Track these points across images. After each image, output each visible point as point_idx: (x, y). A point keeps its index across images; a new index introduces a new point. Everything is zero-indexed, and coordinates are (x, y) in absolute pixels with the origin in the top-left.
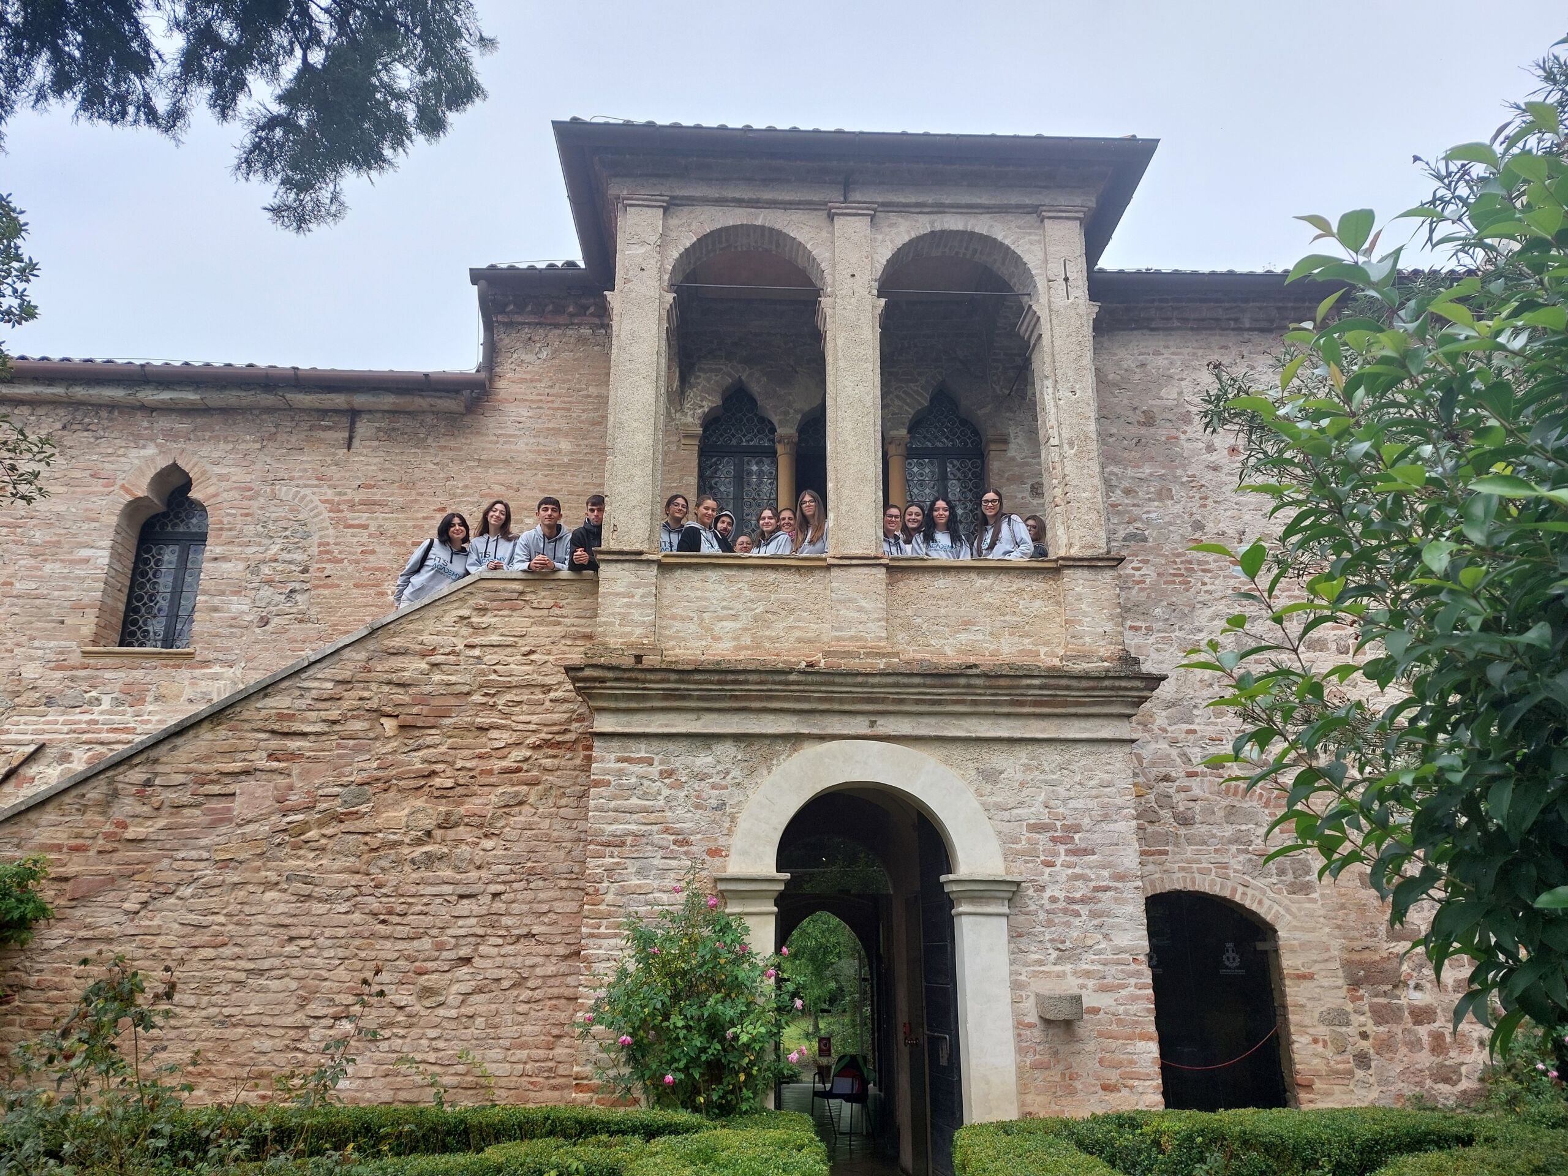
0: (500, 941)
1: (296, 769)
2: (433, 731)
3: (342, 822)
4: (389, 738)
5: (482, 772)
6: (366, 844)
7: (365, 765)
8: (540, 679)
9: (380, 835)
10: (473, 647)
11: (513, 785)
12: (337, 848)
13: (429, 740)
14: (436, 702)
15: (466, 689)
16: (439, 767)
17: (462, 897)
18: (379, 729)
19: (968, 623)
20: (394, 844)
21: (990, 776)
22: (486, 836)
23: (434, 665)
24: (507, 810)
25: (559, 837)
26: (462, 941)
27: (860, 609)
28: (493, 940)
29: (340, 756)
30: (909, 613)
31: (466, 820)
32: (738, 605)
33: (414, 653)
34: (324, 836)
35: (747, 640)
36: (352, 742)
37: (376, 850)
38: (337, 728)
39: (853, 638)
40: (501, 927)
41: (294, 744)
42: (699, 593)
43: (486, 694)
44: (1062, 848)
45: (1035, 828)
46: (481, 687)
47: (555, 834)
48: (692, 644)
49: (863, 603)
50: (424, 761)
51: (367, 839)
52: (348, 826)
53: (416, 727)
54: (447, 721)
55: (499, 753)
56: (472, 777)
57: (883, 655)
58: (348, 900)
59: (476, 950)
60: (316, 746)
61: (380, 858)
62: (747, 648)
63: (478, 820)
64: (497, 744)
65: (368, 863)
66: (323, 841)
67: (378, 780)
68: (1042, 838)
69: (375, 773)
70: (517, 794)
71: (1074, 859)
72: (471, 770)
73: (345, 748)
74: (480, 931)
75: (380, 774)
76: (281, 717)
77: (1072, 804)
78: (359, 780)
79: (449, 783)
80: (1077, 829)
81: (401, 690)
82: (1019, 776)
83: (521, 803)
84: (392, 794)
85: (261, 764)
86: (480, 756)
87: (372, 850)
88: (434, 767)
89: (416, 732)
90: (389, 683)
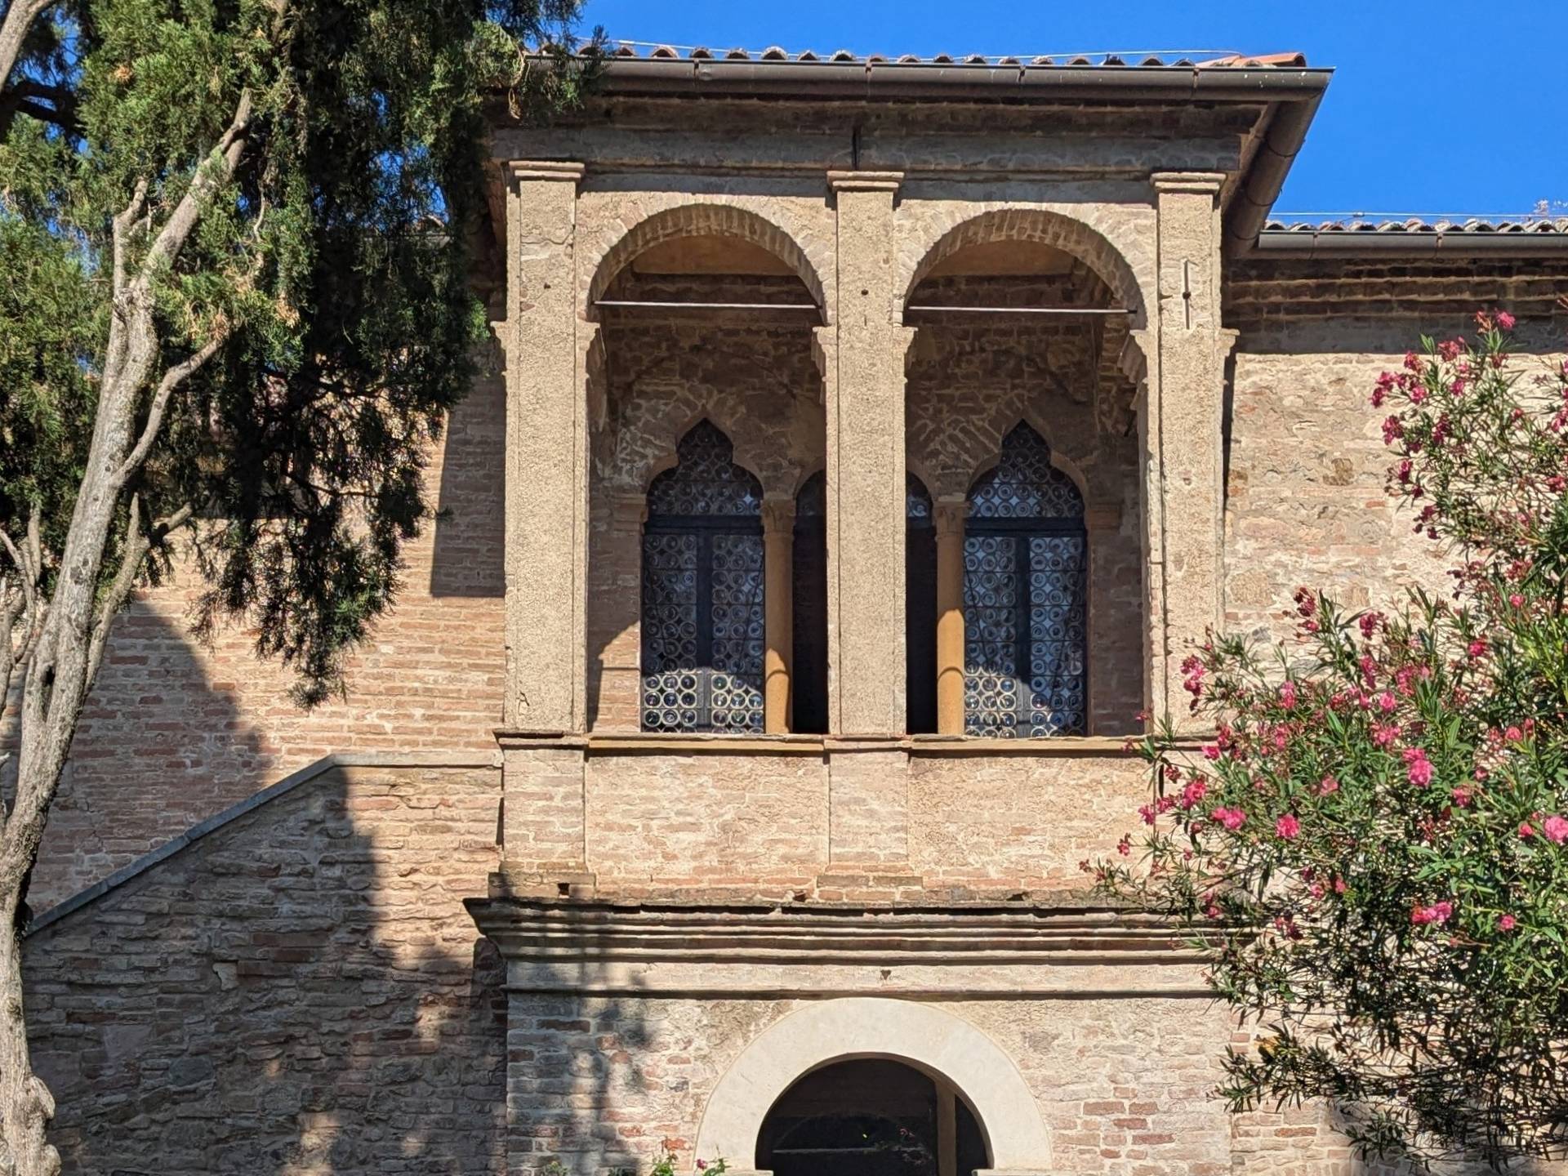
1: (110, 1032)
2: (285, 982)
3: (175, 1103)
4: (228, 991)
5: (358, 1038)
6: (211, 1132)
7: (200, 1029)
8: (427, 910)
9: (229, 1121)
10: (332, 864)
11: (401, 1055)
12: (175, 1138)
13: (282, 994)
14: (287, 943)
15: (325, 923)
16: (298, 1031)
18: (212, 979)
19: (1022, 831)
20: (247, 1133)
21: (1039, 1042)
22: (369, 1122)
23: (278, 890)
24: (393, 1088)
25: (469, 1123)
27: (871, 814)
29: (164, 1016)
30: (939, 818)
31: (341, 1101)
32: (699, 808)
33: (251, 874)
34: (153, 1121)
35: (712, 859)
36: (178, 997)
37: (225, 1140)
38: (156, 977)
39: (859, 856)
41: (101, 1001)
42: (643, 792)
43: (354, 931)
44: (1129, 1134)
45: (1092, 1109)
46: (346, 920)
47: (462, 1120)
48: (638, 865)
49: (875, 805)
50: (278, 1022)
51: (212, 1125)
52: (182, 1109)
53: (261, 976)
54: (303, 969)
55: (379, 1013)
56: (345, 1044)
57: (899, 881)
60: (131, 1002)
61: (231, 1149)
62: (712, 870)
63: (360, 1102)
64: (374, 1001)
65: (217, 1156)
66: (154, 1128)
67: (218, 1047)
68: (1103, 1121)
69: (214, 1039)
70: (407, 1067)
71: (1143, 1147)
72: (341, 1034)
73: (170, 1005)
75: (221, 1039)
76: (76, 963)
77: (1147, 1078)
78: (192, 1049)
79: (315, 1053)
80: (1152, 1108)
81: (236, 926)
82: (1079, 1043)
83: (414, 1079)
84: (239, 1067)
85: (61, 1027)
86: (353, 1016)
87: (218, 1141)
88: (291, 1030)
89: (263, 984)
90: (220, 915)
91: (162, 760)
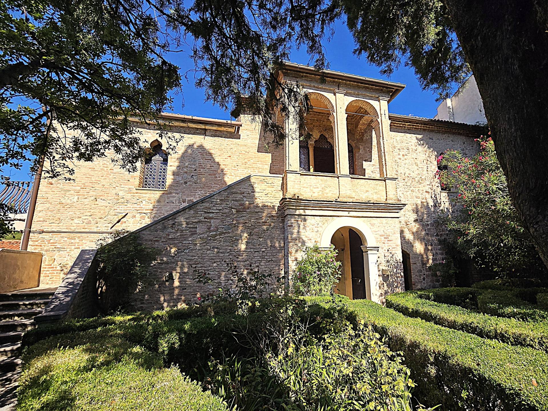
0: (265, 262)
1: (212, 221)
2: (245, 213)
3: (225, 234)
4: (234, 214)
7: (229, 221)
8: (270, 201)
9: (234, 237)
10: (253, 192)
12: (224, 240)
13: (244, 215)
14: (245, 205)
15: (252, 202)
17: (255, 252)
18: (232, 212)
19: (367, 191)
20: (238, 240)
21: (373, 225)
22: (260, 238)
23: (244, 196)
24: (264, 232)
26: (256, 262)
27: (346, 187)
28: (263, 262)
29: (222, 218)
30: (355, 188)
31: (255, 234)
32: (318, 185)
33: (239, 193)
34: (220, 237)
35: (320, 193)
36: (225, 215)
38: (221, 211)
39: (344, 194)
40: (265, 259)
41: (211, 215)
42: (309, 182)
44: (386, 240)
45: (381, 236)
46: (256, 202)
47: (276, 237)
48: (308, 194)
49: (346, 185)
50: (243, 220)
51: (231, 238)
53: (241, 211)
54: (248, 210)
56: (255, 224)
57: (351, 198)
58: (228, 253)
59: (260, 264)
60: (216, 216)
62: (321, 195)
63: (258, 234)
65: (232, 244)
66: (221, 239)
68: (383, 238)
69: (232, 223)
70: (266, 228)
71: (389, 242)
72: (255, 222)
74: (260, 260)
76: (206, 208)
77: (388, 231)
78: (228, 224)
79: (250, 225)
80: (389, 236)
81: (236, 202)
82: (378, 225)
83: (268, 230)
84: (236, 228)
85: (203, 220)
86: (257, 219)
87: (233, 241)
88: (246, 221)
89: (241, 213)
90: (233, 200)
91: (213, 176)
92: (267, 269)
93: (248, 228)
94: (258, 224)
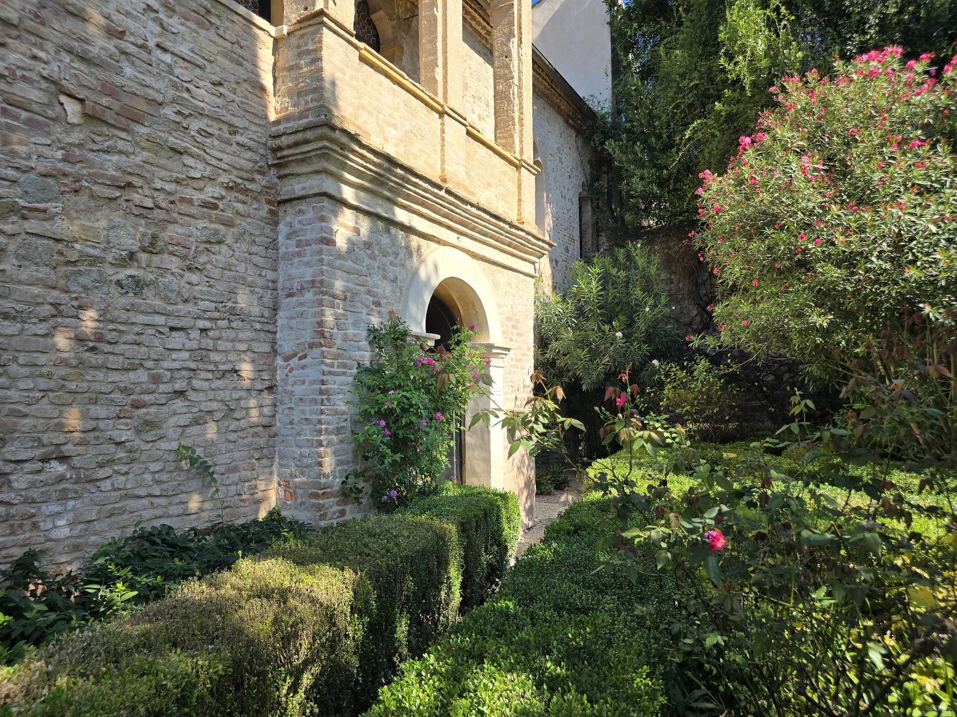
0: (210, 376)
2: (124, 135)
3: (24, 218)
4: (73, 125)
5: (182, 200)
6: (60, 253)
7: (47, 151)
9: (77, 246)
10: (165, 50)
11: (211, 222)
12: (22, 252)
13: (121, 145)
14: (127, 100)
15: (160, 98)
17: (172, 329)
18: (58, 108)
20: (94, 261)
22: (189, 269)
24: (208, 246)
26: (177, 375)
27: (456, 153)
28: (203, 375)
31: (171, 248)
33: (99, 26)
34: (2, 232)
36: (24, 115)
37: (74, 263)
40: (210, 362)
43: (179, 113)
46: (173, 101)
47: (249, 279)
49: (457, 149)
50: (119, 169)
51: (60, 246)
52: (32, 225)
53: (106, 123)
54: (142, 130)
55: (195, 184)
56: (172, 202)
58: (43, 320)
59: (189, 383)
61: (79, 272)
63: (184, 252)
64: (193, 174)
65: (67, 277)
67: (65, 175)
69: (60, 165)
70: (217, 232)
72: (169, 193)
73: (16, 118)
74: (193, 365)
75: (67, 168)
78: (41, 168)
79: (149, 203)
81: (84, 67)
83: (220, 242)
84: (83, 198)
86: (177, 182)
87: (69, 263)
88: (130, 179)
89: (105, 129)
90: (70, 52)
92: (215, 406)
93: (141, 216)
94: (184, 208)
